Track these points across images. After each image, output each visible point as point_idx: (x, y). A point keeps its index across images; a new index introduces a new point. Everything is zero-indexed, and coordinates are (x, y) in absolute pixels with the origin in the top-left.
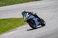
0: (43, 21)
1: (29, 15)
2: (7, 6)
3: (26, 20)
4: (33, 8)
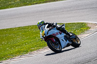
0: (75, 39)
1: (49, 29)
2: (48, 3)
3: (43, 37)
4: (91, 7)
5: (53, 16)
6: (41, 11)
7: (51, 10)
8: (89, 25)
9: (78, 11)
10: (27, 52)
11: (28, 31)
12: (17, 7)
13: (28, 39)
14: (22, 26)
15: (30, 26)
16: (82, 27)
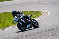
5: (22, 7)
6: (16, 4)
7: (21, 4)
8: (41, 13)
9: (36, 5)
10: (7, 26)
11: (8, 15)
12: (2, 1)
13: (8, 19)
14: (5, 12)
15: (9, 12)
16: (37, 14)
